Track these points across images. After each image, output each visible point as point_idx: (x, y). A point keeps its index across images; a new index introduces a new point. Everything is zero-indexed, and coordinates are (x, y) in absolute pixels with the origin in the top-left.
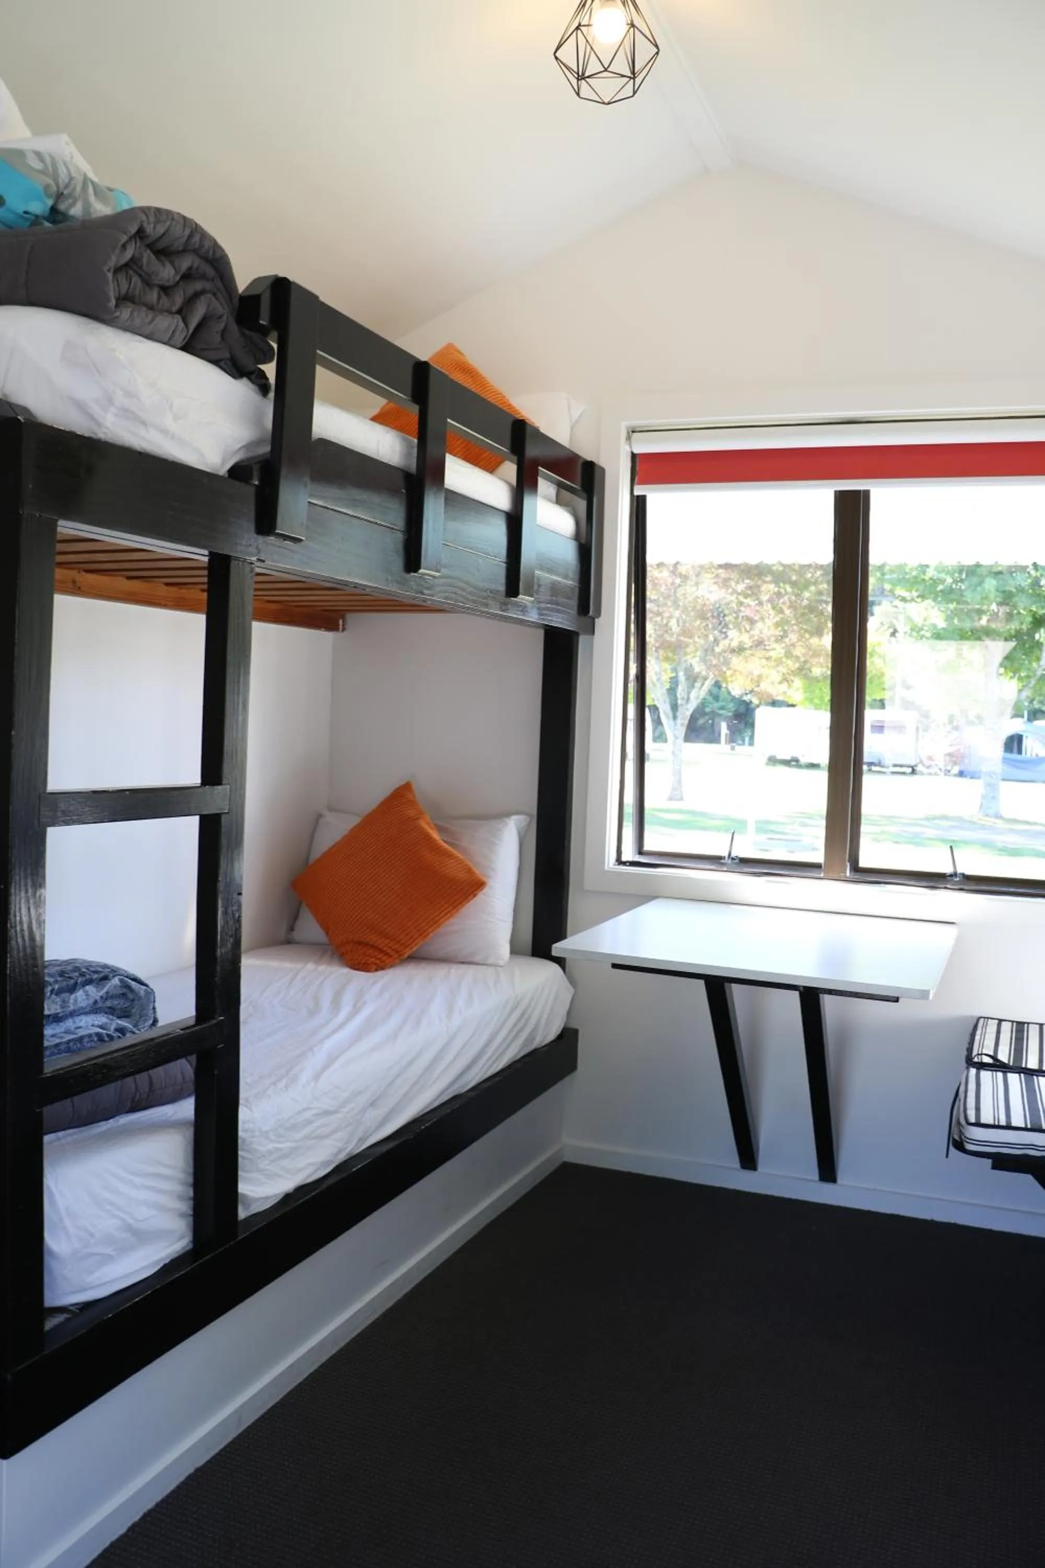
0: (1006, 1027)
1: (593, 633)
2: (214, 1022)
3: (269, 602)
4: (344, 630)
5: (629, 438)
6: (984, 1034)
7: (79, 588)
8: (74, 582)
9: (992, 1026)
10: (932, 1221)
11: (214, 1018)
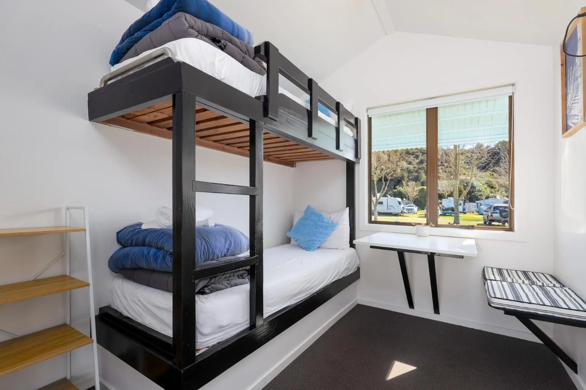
0: (495, 270)
1: (359, 163)
2: (255, 257)
3: (276, 158)
4: (295, 167)
5: (367, 111)
6: (488, 272)
7: (225, 149)
8: (223, 148)
9: (490, 270)
10: (473, 329)
11: (255, 256)
